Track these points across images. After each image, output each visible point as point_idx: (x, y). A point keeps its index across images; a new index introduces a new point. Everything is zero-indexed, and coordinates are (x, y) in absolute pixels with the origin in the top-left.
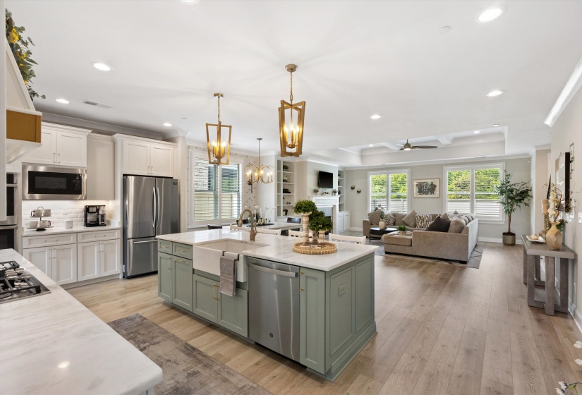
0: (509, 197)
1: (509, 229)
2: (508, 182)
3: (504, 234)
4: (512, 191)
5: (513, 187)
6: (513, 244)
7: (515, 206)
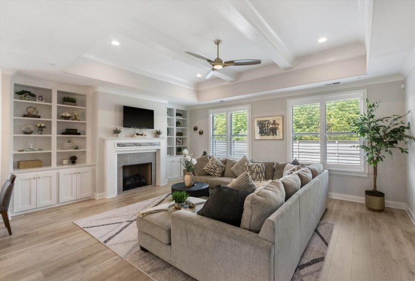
0: (374, 139)
1: (375, 186)
2: (372, 117)
3: (368, 193)
4: (377, 129)
5: (380, 123)
6: (382, 210)
7: (383, 153)
